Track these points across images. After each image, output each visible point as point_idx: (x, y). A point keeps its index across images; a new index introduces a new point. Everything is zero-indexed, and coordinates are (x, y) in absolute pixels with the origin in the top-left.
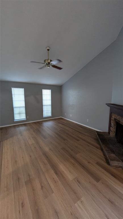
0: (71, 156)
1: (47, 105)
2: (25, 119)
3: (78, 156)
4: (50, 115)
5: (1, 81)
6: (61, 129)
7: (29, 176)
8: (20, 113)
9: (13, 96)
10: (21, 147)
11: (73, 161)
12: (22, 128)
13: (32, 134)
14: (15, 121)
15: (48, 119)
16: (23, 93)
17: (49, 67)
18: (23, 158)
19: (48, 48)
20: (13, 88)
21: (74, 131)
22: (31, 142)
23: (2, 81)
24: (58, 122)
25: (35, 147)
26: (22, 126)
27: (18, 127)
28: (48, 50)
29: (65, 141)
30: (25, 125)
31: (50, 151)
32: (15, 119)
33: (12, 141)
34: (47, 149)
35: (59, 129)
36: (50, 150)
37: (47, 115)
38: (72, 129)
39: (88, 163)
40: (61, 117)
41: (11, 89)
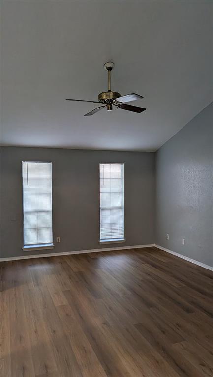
0: (158, 344)
1: (111, 209)
2: (52, 245)
3: (176, 347)
4: (120, 236)
5: (1, 146)
6: (148, 277)
7: (46, 367)
8: (38, 229)
9: (25, 183)
10: (33, 311)
11: (158, 356)
12: (42, 269)
13: (65, 284)
14: (25, 247)
15: (113, 249)
16: (49, 175)
17: (111, 109)
18: (36, 332)
19: (109, 65)
20: (26, 163)
21: (184, 285)
22: (60, 301)
23: (3, 147)
24: (140, 258)
25: (67, 315)
26: (42, 263)
27: (30, 265)
28: (110, 69)
29: (151, 309)
30: (49, 260)
31: (103, 328)
32: (26, 243)
33: (15, 294)
34: (96, 322)
35: (141, 279)
36: (104, 324)
37: (113, 237)
38: (183, 281)
39: (201, 364)
40: (154, 245)
41: (21, 165)
